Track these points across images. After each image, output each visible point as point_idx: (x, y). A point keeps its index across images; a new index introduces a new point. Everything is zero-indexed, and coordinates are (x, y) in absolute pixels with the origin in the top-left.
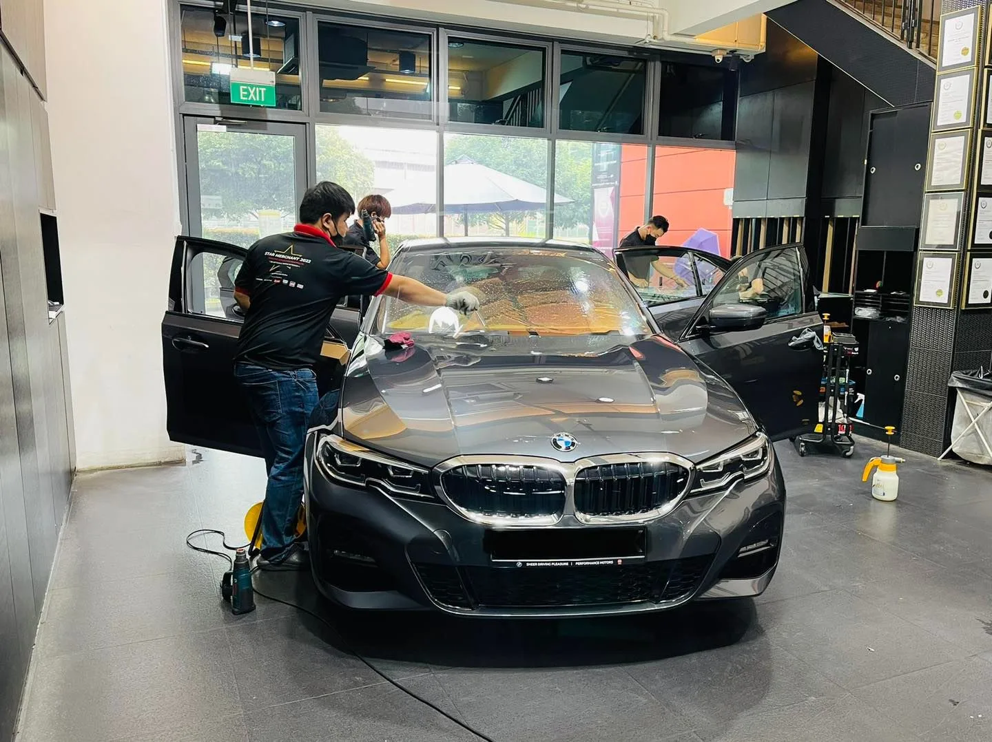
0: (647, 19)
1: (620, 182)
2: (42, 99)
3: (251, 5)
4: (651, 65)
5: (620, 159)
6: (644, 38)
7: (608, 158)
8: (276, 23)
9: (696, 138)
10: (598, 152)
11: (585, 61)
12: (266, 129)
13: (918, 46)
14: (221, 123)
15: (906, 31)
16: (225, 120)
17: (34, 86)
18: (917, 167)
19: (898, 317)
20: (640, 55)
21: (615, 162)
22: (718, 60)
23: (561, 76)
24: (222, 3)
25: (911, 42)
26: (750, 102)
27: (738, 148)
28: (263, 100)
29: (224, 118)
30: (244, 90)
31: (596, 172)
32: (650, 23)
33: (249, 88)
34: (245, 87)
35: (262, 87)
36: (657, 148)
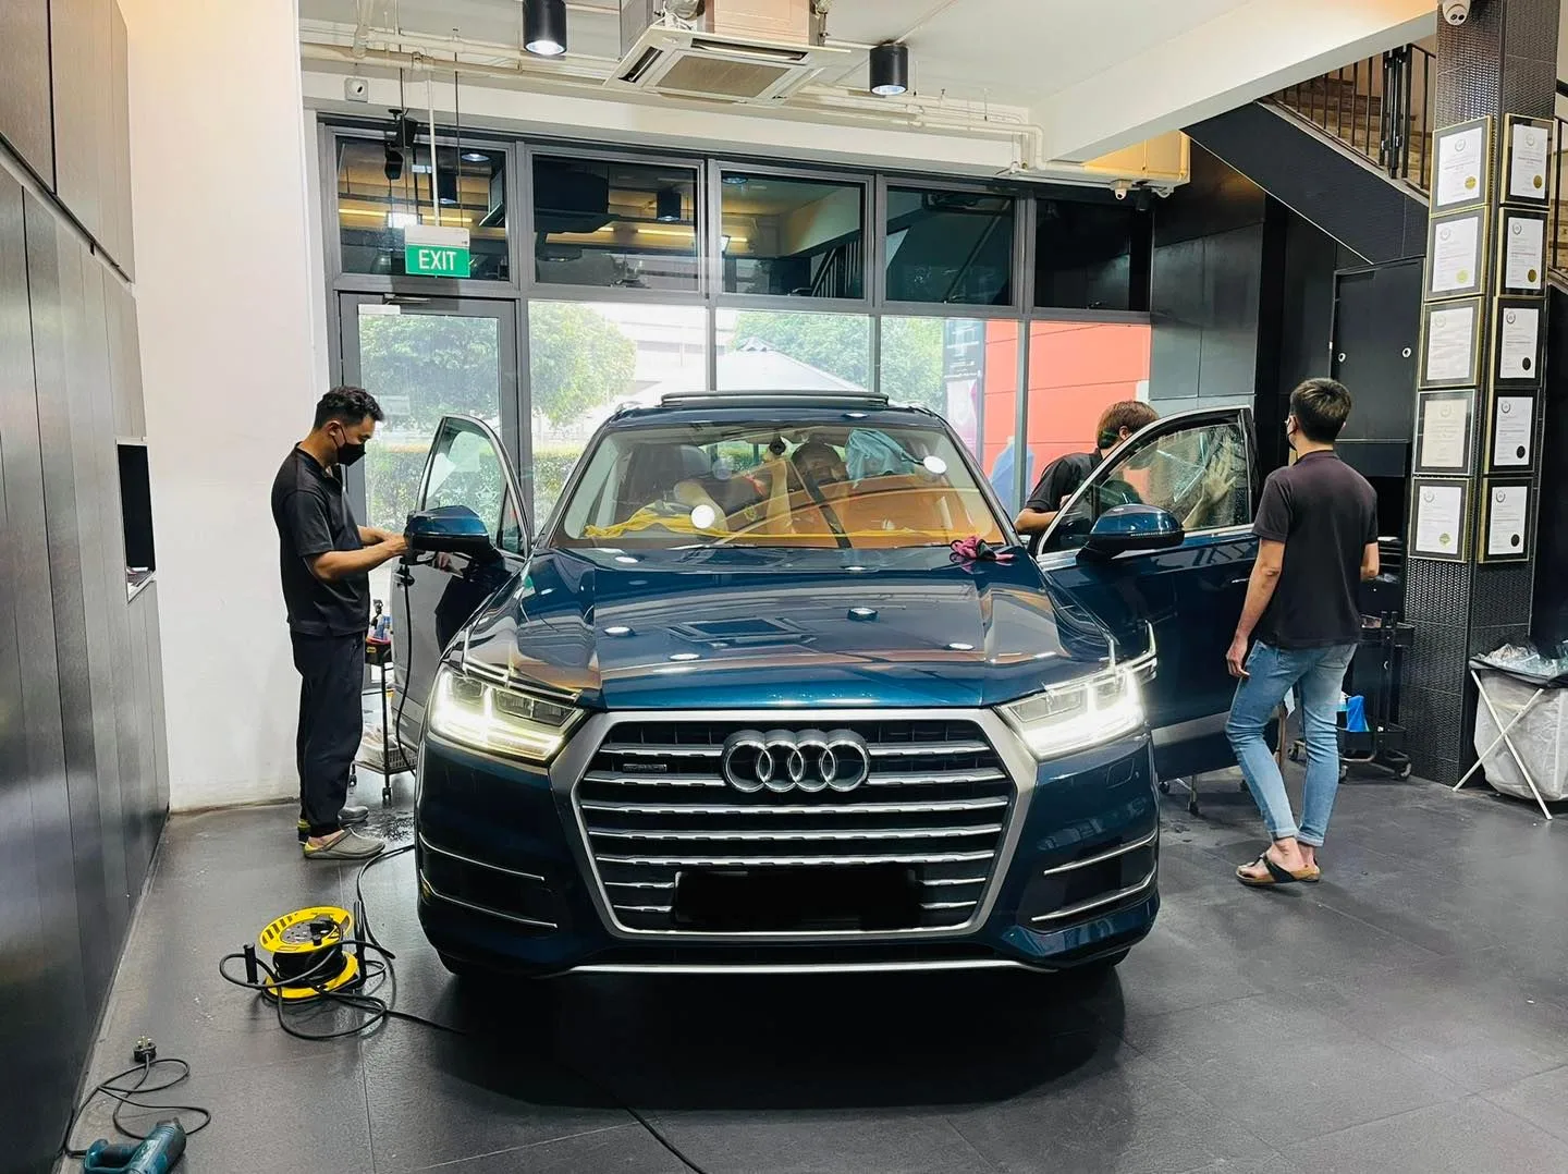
0: (1012, 139)
1: (984, 372)
2: (127, 280)
3: (436, 134)
4: (1021, 204)
5: (985, 338)
6: (1008, 166)
7: (967, 337)
8: (475, 157)
9: (1091, 308)
10: (953, 328)
11: (925, 200)
12: (457, 309)
13: (1405, 175)
14: (392, 302)
15: (1386, 152)
16: (399, 298)
17: (113, 264)
18: (1406, 352)
19: (1386, 575)
20: (1004, 192)
21: (977, 343)
22: (1120, 196)
23: (888, 223)
24: (395, 133)
25: (1395, 169)
26: (1170, 255)
27: (1155, 322)
28: (452, 268)
29: (397, 294)
30: (425, 256)
31: (949, 357)
32: (1017, 145)
33: (432, 252)
34: (427, 251)
35: (451, 250)
36: (1033, 324)
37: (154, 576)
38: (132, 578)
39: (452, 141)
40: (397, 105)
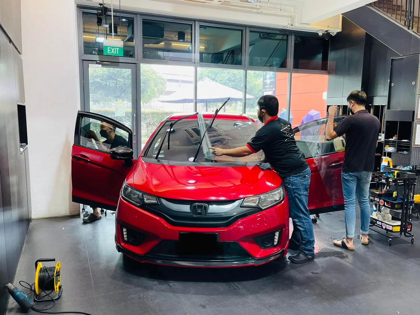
0: (288, 16)
1: (275, 88)
2: (20, 53)
3: (113, 12)
4: (290, 37)
5: (276, 78)
6: (287, 25)
7: (270, 78)
8: (124, 20)
9: (310, 69)
10: (266, 76)
11: (260, 36)
12: (119, 66)
13: (412, 29)
14: (99, 64)
15: (407, 22)
16: (101, 63)
17: (16, 48)
18: (413, 83)
19: (405, 152)
20: (286, 33)
21: (273, 80)
22: (320, 35)
23: (250, 42)
24: (101, 11)
25: (409, 27)
26: (335, 53)
27: (329, 73)
28: (118, 53)
29: (101, 61)
30: (109, 49)
31: (265, 84)
32: (290, 19)
33: (112, 48)
34: (110, 48)
35: (117, 48)
36: (293, 74)
37: (27, 146)
38: (21, 146)
39: (118, 14)
40: (102, 2)
